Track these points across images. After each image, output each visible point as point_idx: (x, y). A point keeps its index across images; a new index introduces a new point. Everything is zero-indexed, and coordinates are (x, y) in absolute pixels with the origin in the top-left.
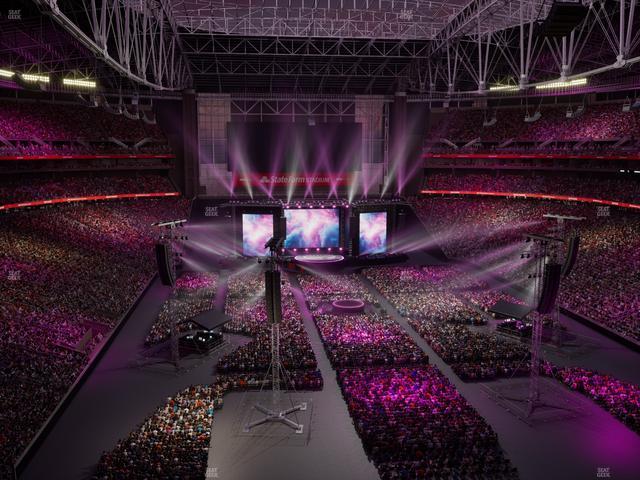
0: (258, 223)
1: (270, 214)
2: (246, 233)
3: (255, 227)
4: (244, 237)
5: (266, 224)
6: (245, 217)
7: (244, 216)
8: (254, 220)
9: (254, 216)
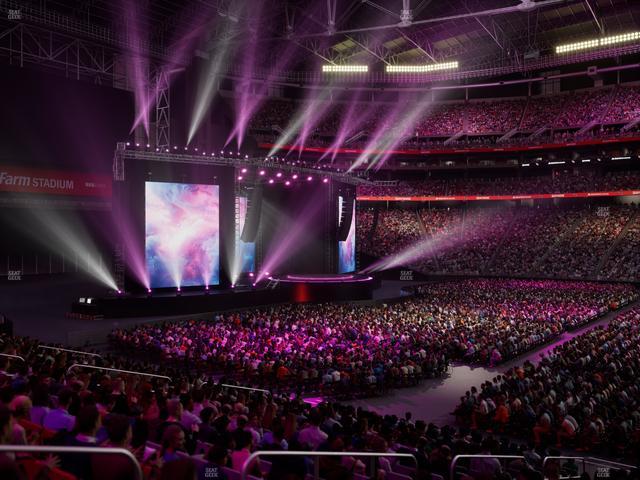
0: (184, 206)
1: (211, 182)
2: (155, 231)
3: (177, 214)
4: (149, 240)
5: (202, 208)
6: (153, 190)
7: (149, 186)
8: (174, 199)
9: (174, 187)
